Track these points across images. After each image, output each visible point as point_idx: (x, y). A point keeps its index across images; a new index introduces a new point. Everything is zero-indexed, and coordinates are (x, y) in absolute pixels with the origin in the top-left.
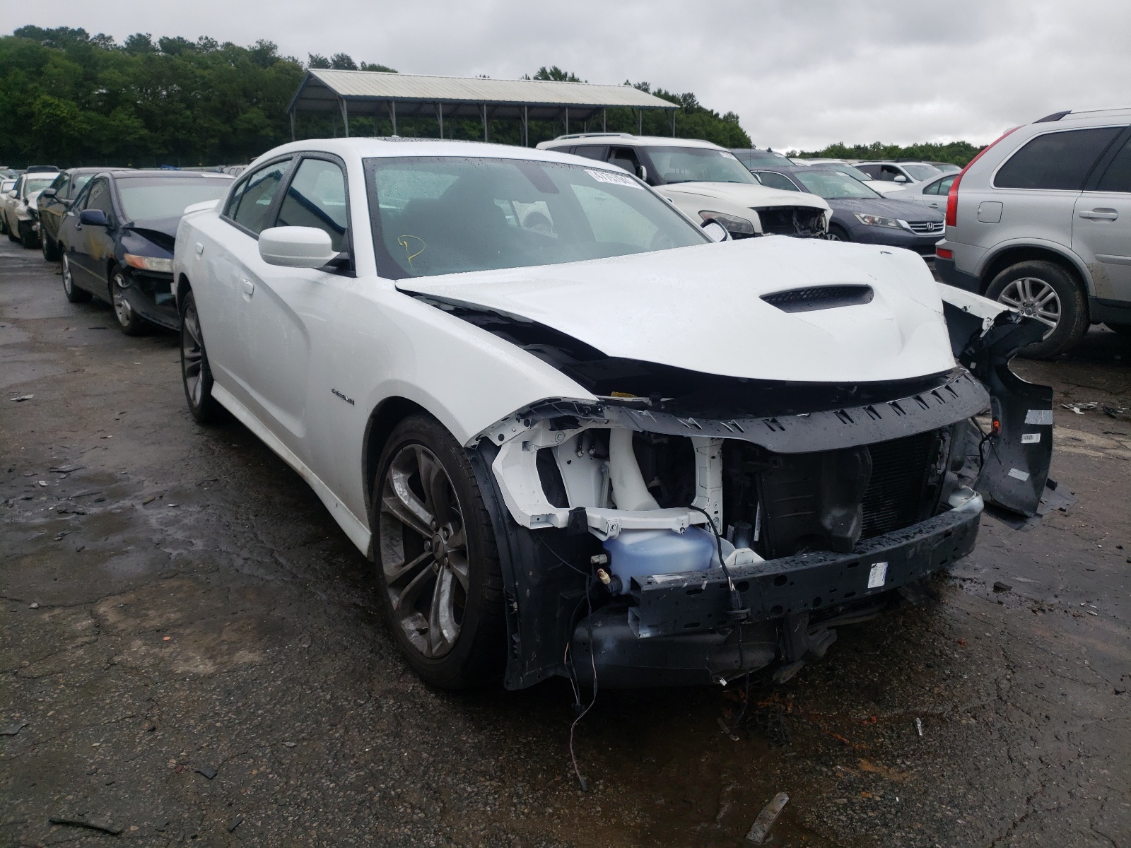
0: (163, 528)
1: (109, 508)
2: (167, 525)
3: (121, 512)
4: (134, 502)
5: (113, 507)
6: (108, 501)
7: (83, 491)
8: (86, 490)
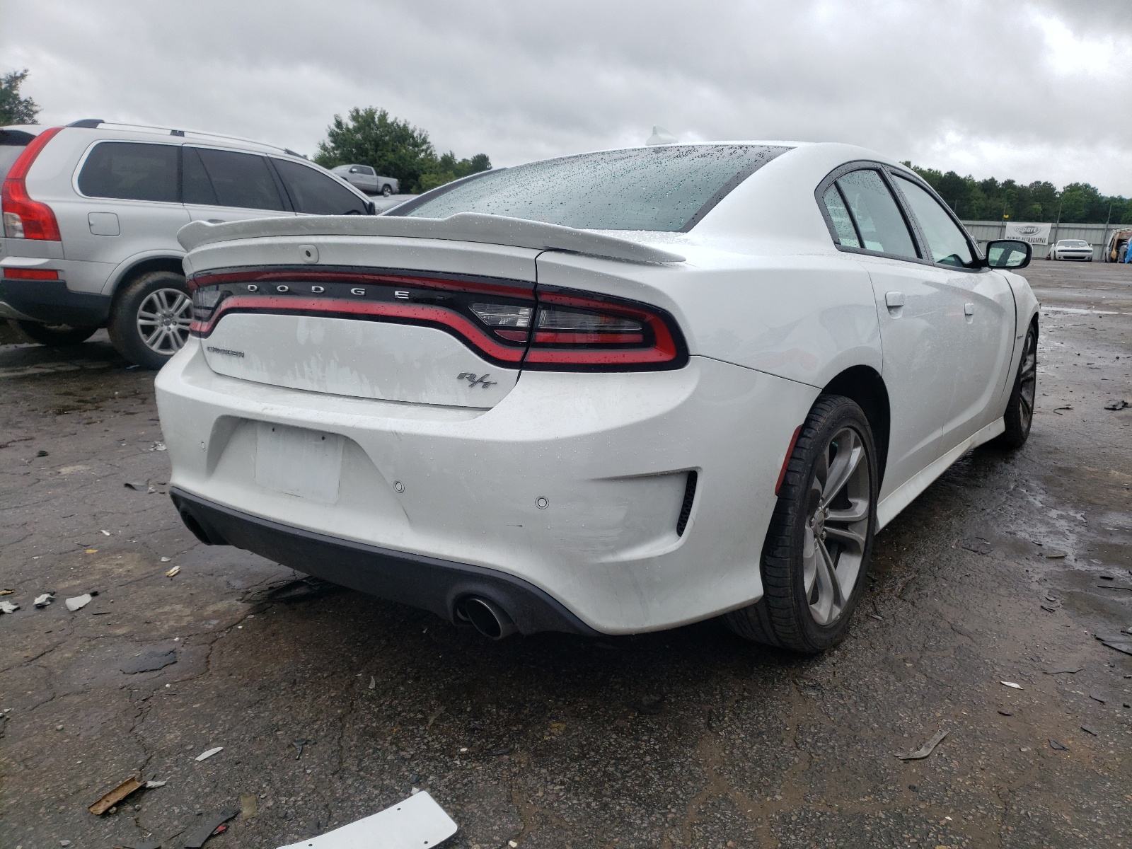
0: (1067, 533)
1: (1102, 569)
2: (1063, 534)
3: (1093, 559)
4: (1073, 563)
5: (1097, 568)
6: (1098, 575)
7: (1117, 599)
8: (1113, 598)
